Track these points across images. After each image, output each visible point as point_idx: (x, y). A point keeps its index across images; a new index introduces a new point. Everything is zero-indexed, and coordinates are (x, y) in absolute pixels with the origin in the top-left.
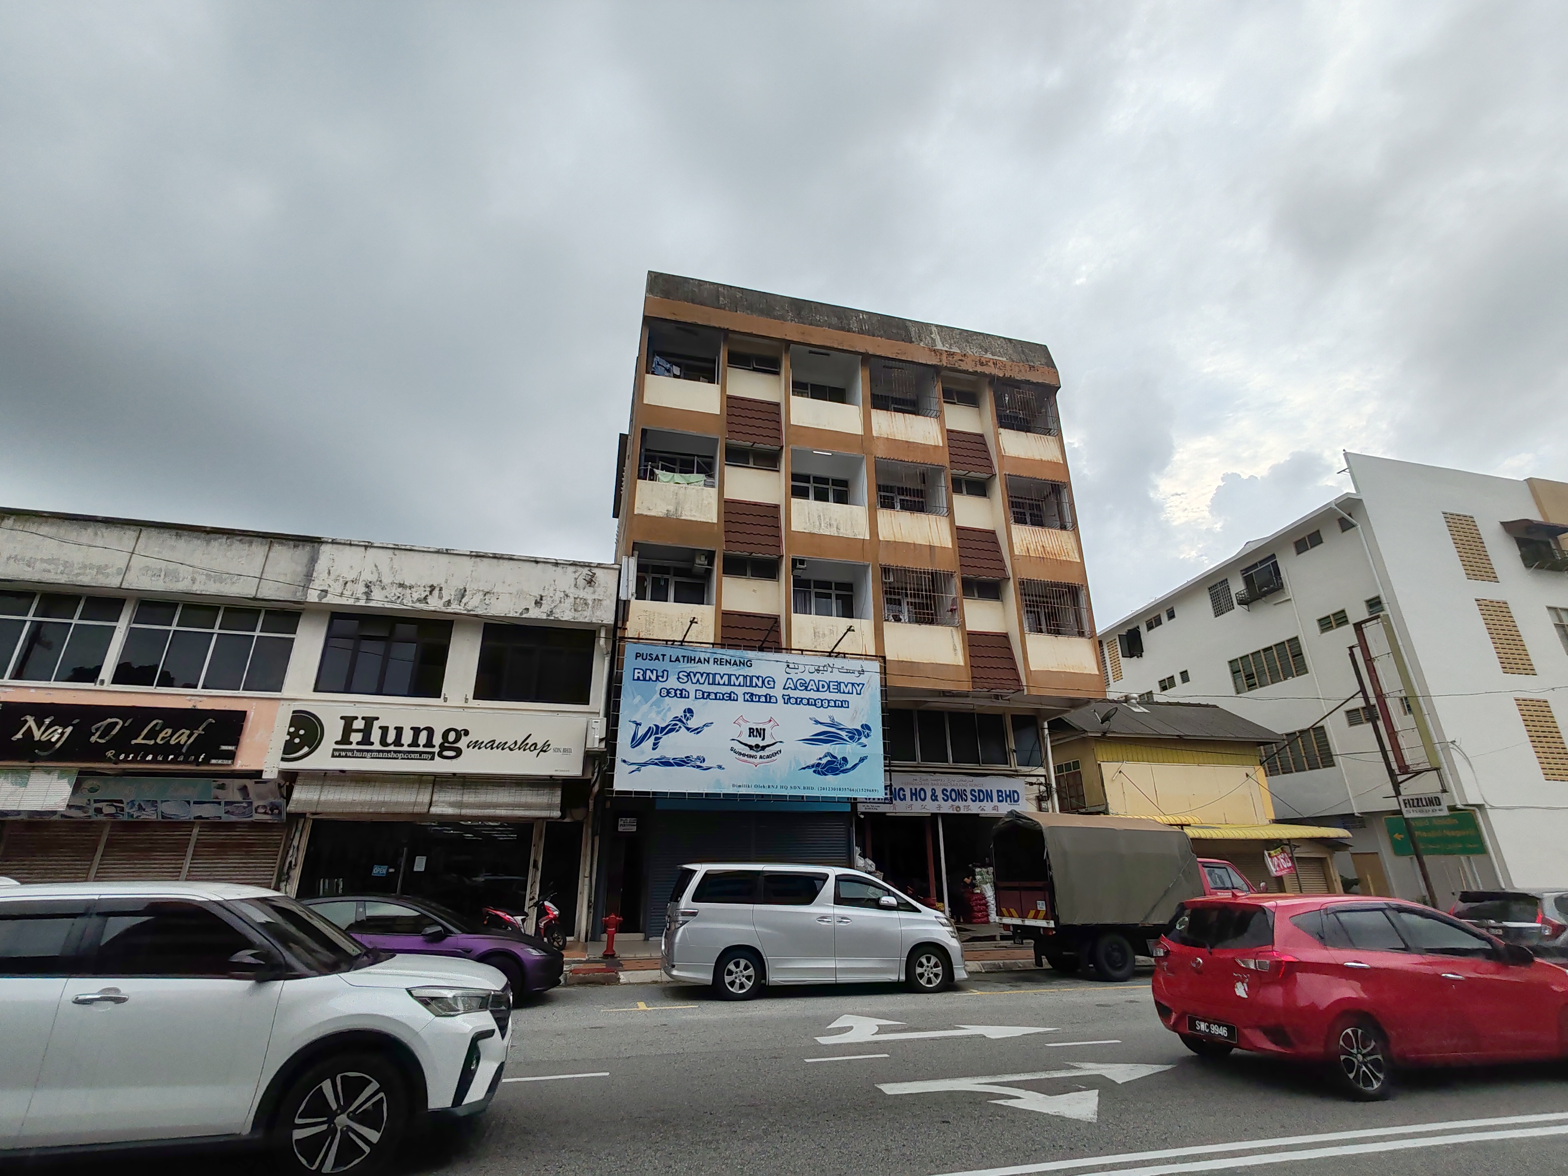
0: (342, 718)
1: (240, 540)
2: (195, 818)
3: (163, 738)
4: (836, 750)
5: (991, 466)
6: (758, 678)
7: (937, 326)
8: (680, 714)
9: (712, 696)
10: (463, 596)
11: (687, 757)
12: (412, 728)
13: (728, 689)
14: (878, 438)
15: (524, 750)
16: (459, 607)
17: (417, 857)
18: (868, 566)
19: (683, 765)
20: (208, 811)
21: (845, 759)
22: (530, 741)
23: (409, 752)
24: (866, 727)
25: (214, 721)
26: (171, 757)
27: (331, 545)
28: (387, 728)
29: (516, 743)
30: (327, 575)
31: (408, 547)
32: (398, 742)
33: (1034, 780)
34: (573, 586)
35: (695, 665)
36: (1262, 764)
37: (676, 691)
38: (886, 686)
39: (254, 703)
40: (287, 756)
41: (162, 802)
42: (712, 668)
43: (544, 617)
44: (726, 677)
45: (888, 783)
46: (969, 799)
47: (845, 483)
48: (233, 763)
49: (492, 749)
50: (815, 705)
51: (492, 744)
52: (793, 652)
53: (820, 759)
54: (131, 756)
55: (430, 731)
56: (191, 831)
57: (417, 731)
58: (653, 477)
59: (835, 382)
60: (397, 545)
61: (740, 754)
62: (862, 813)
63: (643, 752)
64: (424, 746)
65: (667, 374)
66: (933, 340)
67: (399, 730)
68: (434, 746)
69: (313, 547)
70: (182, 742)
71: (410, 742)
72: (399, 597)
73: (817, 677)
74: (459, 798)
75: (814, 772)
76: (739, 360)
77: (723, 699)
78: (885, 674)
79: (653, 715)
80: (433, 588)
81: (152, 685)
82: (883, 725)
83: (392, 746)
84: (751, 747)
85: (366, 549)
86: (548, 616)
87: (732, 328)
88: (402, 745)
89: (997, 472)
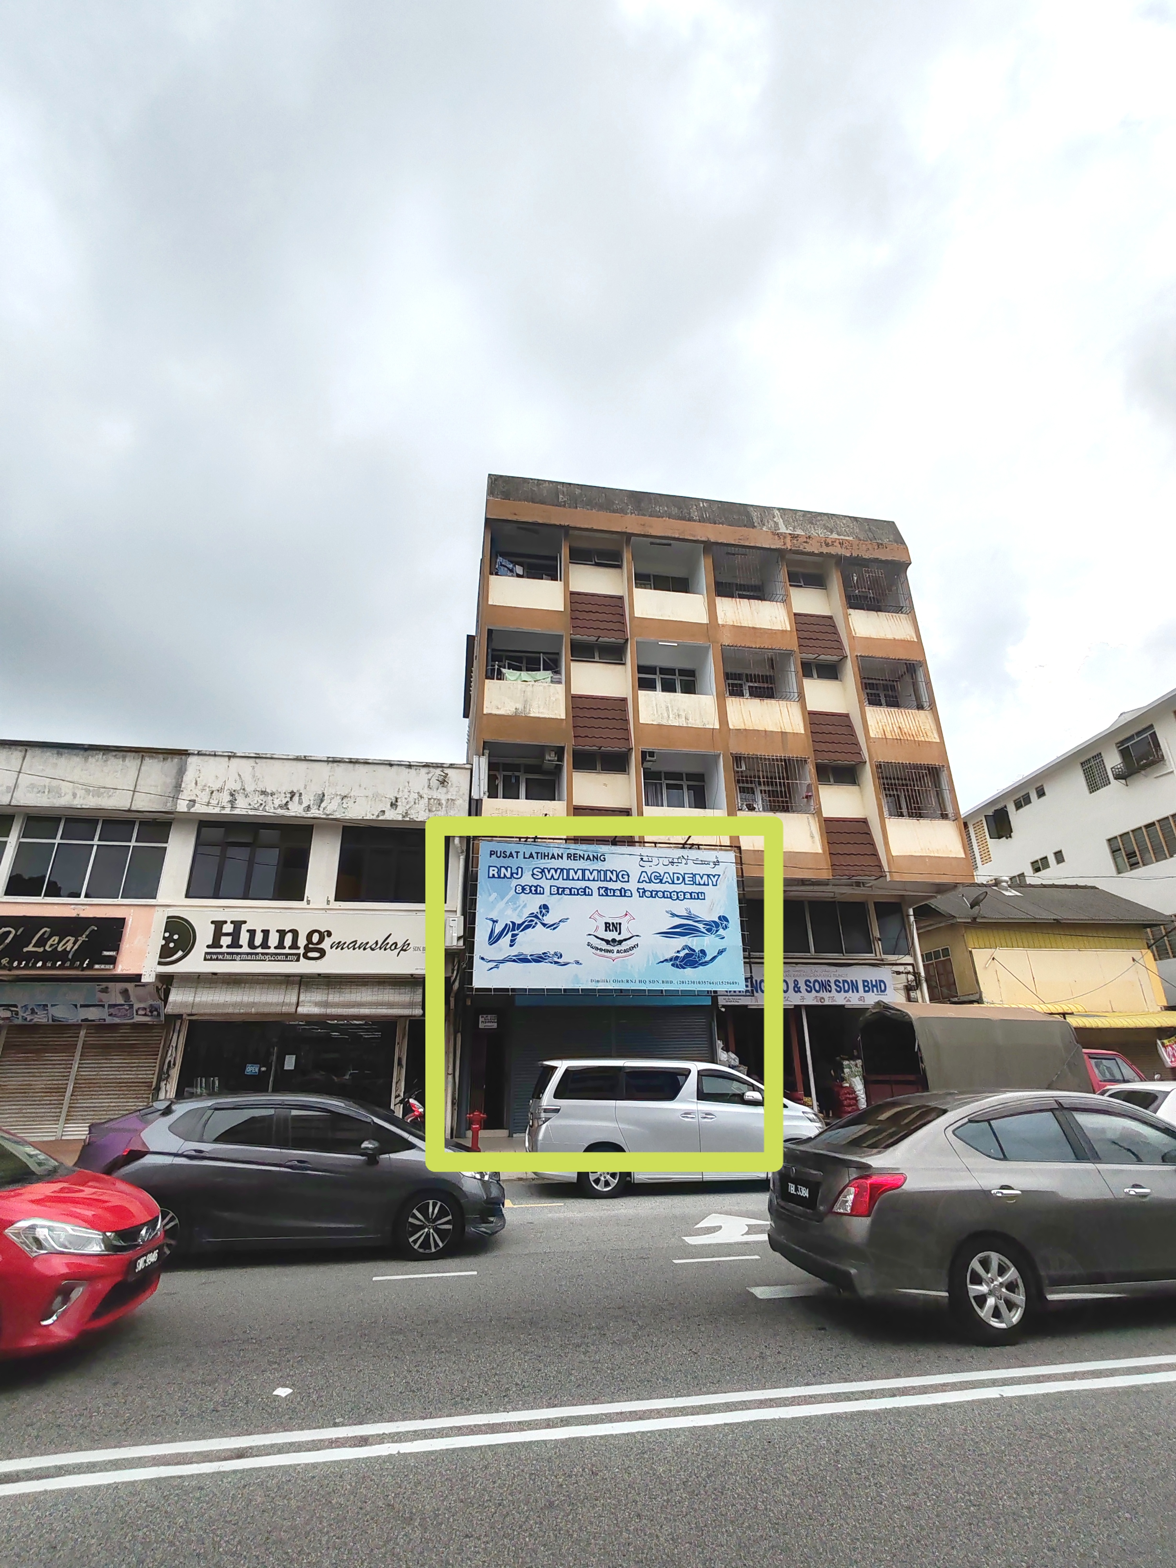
0: (212, 922)
1: (115, 756)
2: (82, 1021)
3: (51, 945)
4: (695, 943)
5: (841, 648)
6: (612, 872)
7: (779, 509)
8: (536, 910)
9: (567, 891)
10: (322, 801)
11: (544, 954)
12: (278, 931)
13: (583, 884)
14: (723, 626)
15: (385, 949)
16: (317, 811)
17: (287, 1056)
18: (720, 755)
19: (541, 962)
20: (93, 1014)
21: (703, 952)
22: (391, 941)
23: (276, 954)
24: (723, 918)
25: (96, 929)
26: (59, 963)
27: (196, 757)
28: (254, 931)
29: (377, 943)
30: (194, 785)
31: (268, 756)
32: (265, 944)
33: (901, 969)
34: (426, 786)
35: (549, 861)
36: (1149, 947)
37: (531, 887)
38: (742, 876)
39: (132, 910)
40: (163, 960)
41: (52, 1005)
42: (565, 863)
43: (400, 818)
44: (580, 872)
45: (749, 975)
46: (833, 990)
47: (691, 673)
48: (114, 967)
49: (354, 949)
50: (671, 897)
51: (354, 945)
52: (646, 845)
53: (678, 952)
54: (24, 963)
55: (295, 933)
56: (79, 1033)
57: (282, 933)
58: (500, 677)
59: (677, 572)
60: (258, 754)
61: (597, 949)
62: (723, 1006)
63: (501, 950)
64: (290, 948)
65: (511, 574)
66: (776, 524)
67: (266, 933)
68: (299, 948)
69: (181, 759)
70: (68, 949)
71: (276, 944)
72: (261, 804)
73: (671, 869)
74: (324, 998)
75: (673, 965)
76: (580, 556)
77: (578, 894)
78: (741, 864)
79: (509, 912)
80: (293, 794)
81: (40, 895)
82: (741, 916)
83: (260, 948)
84: (607, 942)
85: (229, 759)
86: (404, 817)
87: (572, 524)
88: (269, 948)
89: (848, 654)
